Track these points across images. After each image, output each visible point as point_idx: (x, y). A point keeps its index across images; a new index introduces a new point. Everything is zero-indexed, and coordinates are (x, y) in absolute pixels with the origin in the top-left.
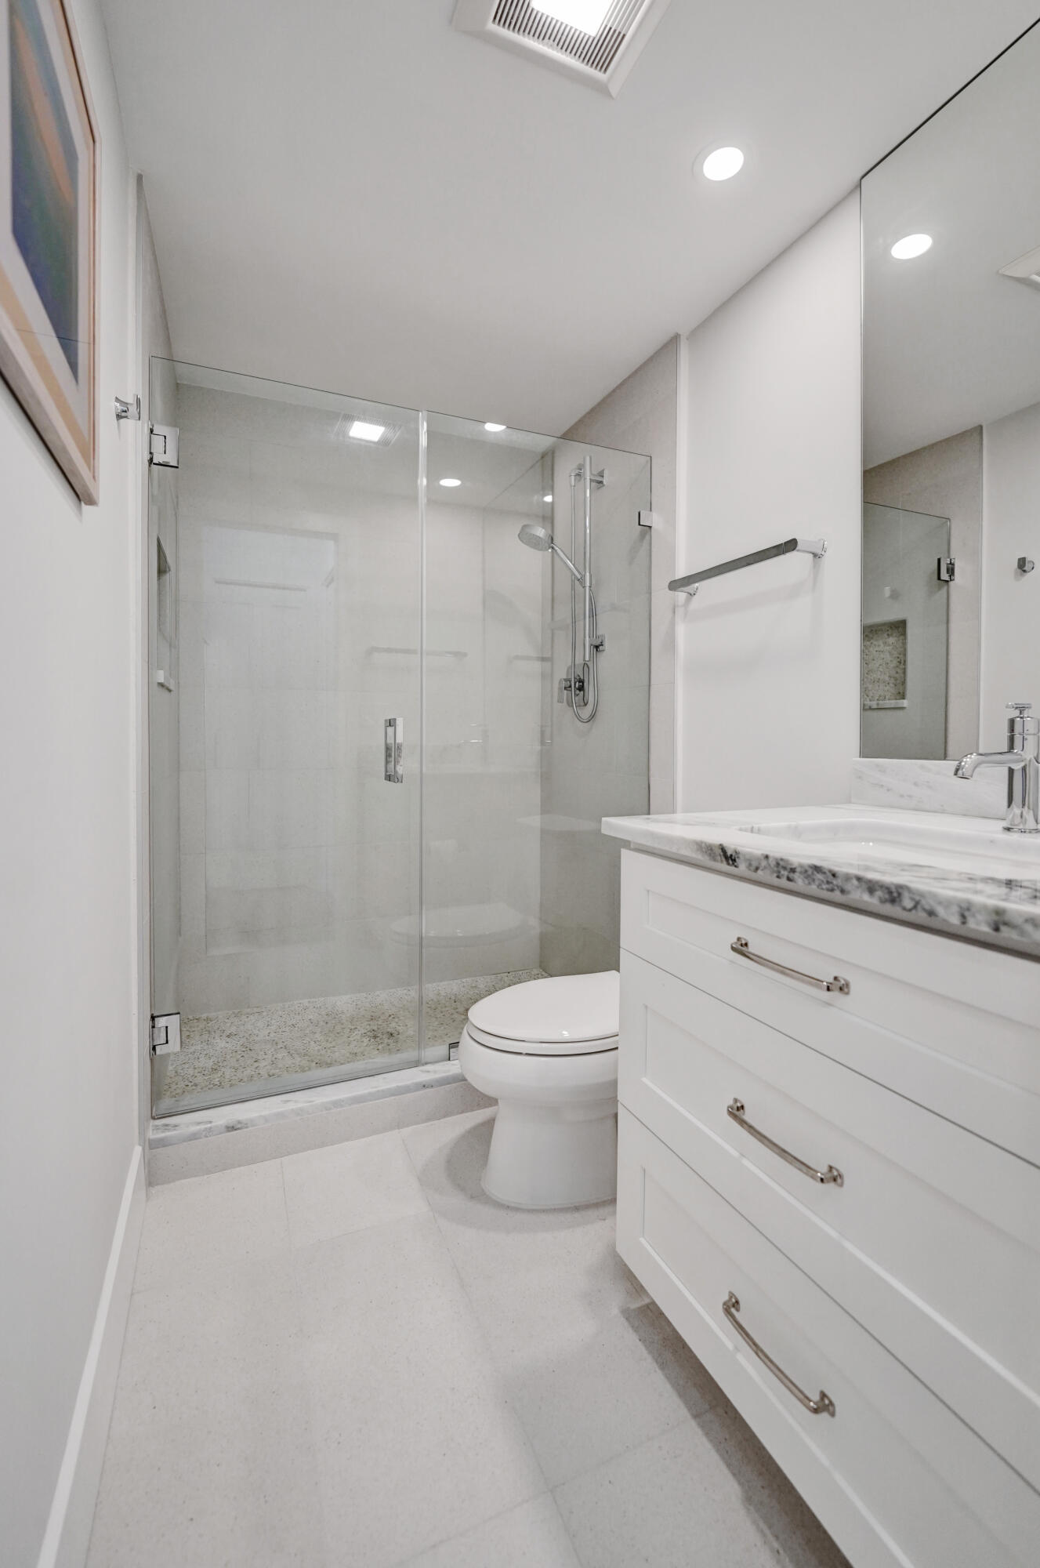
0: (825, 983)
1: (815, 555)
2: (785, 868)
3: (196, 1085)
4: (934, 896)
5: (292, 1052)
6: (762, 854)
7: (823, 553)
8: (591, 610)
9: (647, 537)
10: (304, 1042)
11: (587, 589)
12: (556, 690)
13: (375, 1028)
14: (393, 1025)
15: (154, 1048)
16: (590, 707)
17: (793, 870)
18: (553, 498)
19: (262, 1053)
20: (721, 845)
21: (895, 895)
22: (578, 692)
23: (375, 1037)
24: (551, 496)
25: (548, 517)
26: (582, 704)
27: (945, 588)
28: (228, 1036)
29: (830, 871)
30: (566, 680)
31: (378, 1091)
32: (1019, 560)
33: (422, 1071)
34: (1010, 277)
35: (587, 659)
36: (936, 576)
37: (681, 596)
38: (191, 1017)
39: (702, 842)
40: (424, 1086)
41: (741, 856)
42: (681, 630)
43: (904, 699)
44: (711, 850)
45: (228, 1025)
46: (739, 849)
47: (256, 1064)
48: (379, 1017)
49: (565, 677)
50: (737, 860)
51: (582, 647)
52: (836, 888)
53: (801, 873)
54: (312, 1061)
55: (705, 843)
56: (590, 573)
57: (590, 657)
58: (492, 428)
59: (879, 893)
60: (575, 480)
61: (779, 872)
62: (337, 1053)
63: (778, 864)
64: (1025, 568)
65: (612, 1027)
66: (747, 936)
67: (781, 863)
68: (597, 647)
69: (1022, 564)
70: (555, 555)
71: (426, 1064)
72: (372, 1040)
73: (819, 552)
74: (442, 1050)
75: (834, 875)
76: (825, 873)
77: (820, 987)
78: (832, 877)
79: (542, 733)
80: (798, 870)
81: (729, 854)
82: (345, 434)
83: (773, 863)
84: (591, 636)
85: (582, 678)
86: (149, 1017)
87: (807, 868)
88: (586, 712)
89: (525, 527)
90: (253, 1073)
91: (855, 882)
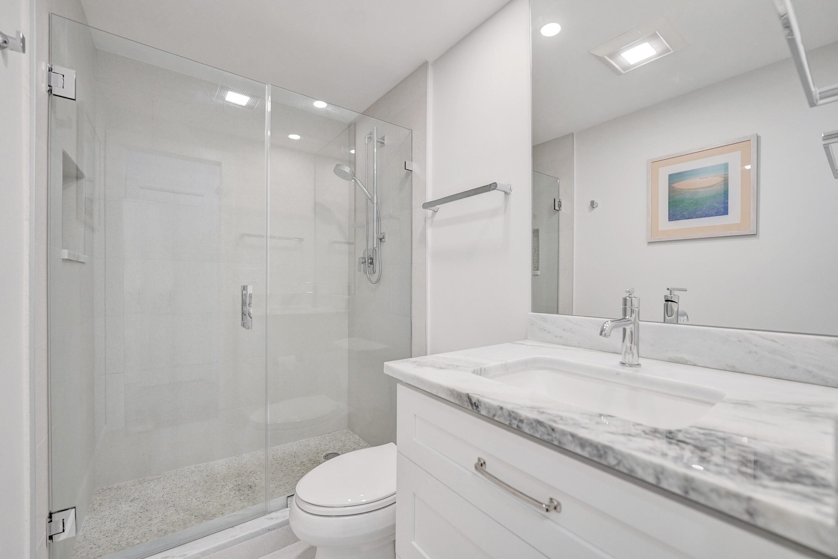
0: (544, 506)
1: (506, 193)
2: (515, 419)
3: (99, 547)
4: (634, 458)
5: (178, 509)
6: (498, 406)
7: (510, 192)
8: (377, 218)
9: (410, 177)
10: (188, 499)
11: (375, 205)
12: (357, 263)
13: (240, 483)
14: (253, 479)
15: (51, 538)
16: (377, 274)
17: (521, 421)
18: (355, 151)
19: (156, 512)
20: (467, 394)
21: (602, 452)
22: (370, 265)
23: (239, 490)
24: (354, 150)
25: (352, 162)
26: (373, 272)
27: (557, 213)
28: (132, 501)
29: (550, 426)
30: (363, 258)
31: (236, 539)
32: (591, 201)
33: (268, 519)
34: (594, 55)
35: (375, 246)
36: (553, 208)
37: (429, 212)
38: (105, 488)
39: (454, 390)
40: (269, 530)
41: (482, 404)
42: (430, 232)
43: (538, 270)
44: (461, 396)
45: (133, 491)
46: (481, 399)
47: (150, 523)
48: (244, 474)
49: (362, 256)
50: (479, 407)
51: (372, 240)
52: (555, 439)
53: (527, 424)
54: (192, 515)
55: (456, 392)
56: (376, 195)
57: (377, 245)
58: (320, 105)
59: (588, 449)
60: (368, 141)
61: (511, 421)
62: (211, 506)
63: (510, 415)
64: (594, 206)
65: (392, 488)
66: (485, 458)
67: (513, 414)
68: (381, 239)
69: (592, 203)
70: (356, 184)
71: (271, 512)
72: (237, 493)
73: (508, 191)
74: (282, 500)
75: (553, 430)
76: (546, 427)
77: (541, 508)
78: (551, 431)
79: (349, 287)
80: (525, 421)
81: (473, 401)
82: (223, 99)
83: (506, 414)
84: (378, 233)
85: (372, 257)
86: (47, 515)
87: (532, 421)
88: (374, 278)
89: (337, 165)
90: (147, 530)
91: (570, 438)
